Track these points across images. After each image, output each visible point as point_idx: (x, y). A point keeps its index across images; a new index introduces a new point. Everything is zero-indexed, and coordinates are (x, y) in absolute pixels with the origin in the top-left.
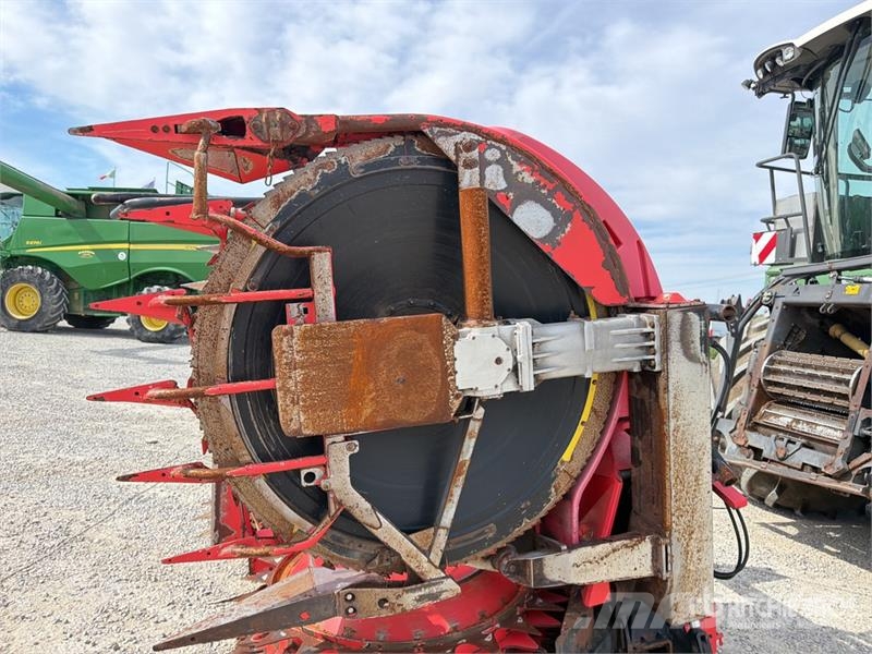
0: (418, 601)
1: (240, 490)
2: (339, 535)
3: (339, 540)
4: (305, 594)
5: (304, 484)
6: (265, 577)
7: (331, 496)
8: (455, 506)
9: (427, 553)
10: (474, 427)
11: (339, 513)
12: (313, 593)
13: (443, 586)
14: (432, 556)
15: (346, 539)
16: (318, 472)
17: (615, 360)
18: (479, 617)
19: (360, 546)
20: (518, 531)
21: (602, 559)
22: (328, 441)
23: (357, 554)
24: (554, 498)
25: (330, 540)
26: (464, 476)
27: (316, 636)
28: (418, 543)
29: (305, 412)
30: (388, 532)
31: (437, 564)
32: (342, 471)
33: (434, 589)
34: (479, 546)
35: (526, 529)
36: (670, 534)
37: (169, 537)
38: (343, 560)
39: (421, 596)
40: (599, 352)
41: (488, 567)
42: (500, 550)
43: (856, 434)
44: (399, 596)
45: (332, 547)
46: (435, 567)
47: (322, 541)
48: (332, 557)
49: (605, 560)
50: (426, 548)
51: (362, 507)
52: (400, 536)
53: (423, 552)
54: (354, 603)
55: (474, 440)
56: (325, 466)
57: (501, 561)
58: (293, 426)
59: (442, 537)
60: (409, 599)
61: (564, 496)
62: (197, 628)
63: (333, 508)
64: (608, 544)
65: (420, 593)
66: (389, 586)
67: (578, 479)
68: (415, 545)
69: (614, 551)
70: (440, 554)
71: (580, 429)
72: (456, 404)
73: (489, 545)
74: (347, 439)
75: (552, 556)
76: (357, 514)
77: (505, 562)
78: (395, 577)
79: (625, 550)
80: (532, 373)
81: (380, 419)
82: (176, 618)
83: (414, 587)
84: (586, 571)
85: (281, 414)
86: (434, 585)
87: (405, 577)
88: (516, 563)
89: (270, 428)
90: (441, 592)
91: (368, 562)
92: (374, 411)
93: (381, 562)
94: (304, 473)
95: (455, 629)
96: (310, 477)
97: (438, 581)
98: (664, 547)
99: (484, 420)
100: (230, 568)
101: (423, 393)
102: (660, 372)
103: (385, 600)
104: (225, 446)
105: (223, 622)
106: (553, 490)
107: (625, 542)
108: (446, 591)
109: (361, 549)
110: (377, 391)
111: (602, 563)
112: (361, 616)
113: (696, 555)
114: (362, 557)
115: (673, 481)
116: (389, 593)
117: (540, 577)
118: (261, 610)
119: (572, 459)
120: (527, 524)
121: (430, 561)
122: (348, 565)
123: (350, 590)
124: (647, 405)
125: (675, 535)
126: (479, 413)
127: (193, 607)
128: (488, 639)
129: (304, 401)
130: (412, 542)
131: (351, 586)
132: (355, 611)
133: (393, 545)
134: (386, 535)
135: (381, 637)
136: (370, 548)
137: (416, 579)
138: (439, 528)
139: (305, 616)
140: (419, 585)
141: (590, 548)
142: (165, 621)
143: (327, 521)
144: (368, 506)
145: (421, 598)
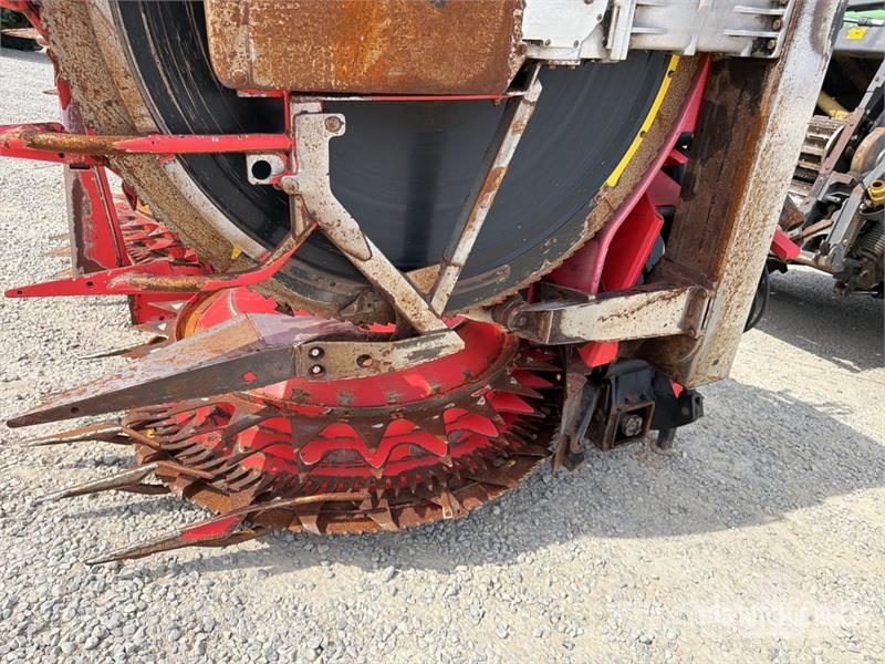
0: (410, 358)
1: (138, 181)
2: (302, 266)
3: (303, 274)
4: (248, 348)
5: (253, 180)
6: (163, 327)
7: (298, 203)
8: (475, 234)
9: (428, 298)
10: (523, 114)
11: (309, 232)
12: (261, 347)
13: (444, 341)
14: (435, 302)
15: (313, 274)
16: (276, 163)
17: (728, 32)
18: (464, 377)
19: (333, 285)
20: (535, 276)
21: (633, 312)
22: (296, 108)
23: (328, 296)
24: (585, 236)
25: (289, 274)
26: (495, 192)
27: (255, 400)
28: (418, 284)
29: (259, 42)
30: (379, 267)
31: (440, 312)
32: (317, 165)
33: (433, 344)
34: (487, 292)
35: (543, 273)
36: (718, 286)
37: (7, 278)
38: (306, 303)
39: (415, 353)
40: (714, 13)
41: (487, 319)
42: (509, 298)
43: (820, 199)
44: (388, 352)
45: (292, 284)
46: (437, 315)
47: (279, 275)
48: (292, 298)
49: (635, 315)
50: (426, 292)
51: (345, 228)
52: (395, 273)
53: (423, 296)
54: (322, 361)
55: (519, 136)
56: (287, 153)
57: (509, 312)
58: (237, 69)
59: (452, 276)
60: (401, 357)
61: (596, 233)
62: (79, 394)
63: (300, 225)
64: (644, 295)
65: (415, 349)
66: (371, 340)
67: (617, 212)
68: (414, 286)
69: (649, 303)
70: (446, 299)
71: (638, 140)
72: (516, 64)
73: (499, 292)
74: (326, 108)
75: (575, 307)
76: (337, 235)
77: (515, 313)
78: (377, 328)
79: (660, 303)
80: (631, 30)
81: (395, 73)
82: (34, 376)
83: (407, 340)
84: (612, 326)
85: (212, 41)
86: (433, 338)
87: (391, 328)
88: (527, 315)
89: (185, 76)
90: (439, 349)
91: (342, 308)
92: (385, 55)
93: (361, 307)
94: (252, 160)
95: (438, 391)
96: (262, 169)
97: (439, 334)
98: (707, 300)
99: (538, 104)
100: (100, 317)
101: (471, 33)
102: (775, 61)
103: (366, 357)
104: (104, 97)
105: (122, 385)
106: (586, 223)
107: (664, 293)
108: (447, 346)
109: (334, 289)
110: (395, 16)
111: (631, 317)
112: (330, 377)
113: (734, 311)
114: (334, 299)
115: (741, 219)
116: (374, 349)
117: (556, 332)
118: (183, 368)
119: (617, 184)
120: (547, 267)
121: (431, 309)
122: (315, 310)
123: (316, 343)
124: (730, 114)
125: (723, 286)
126: (534, 91)
127: (57, 362)
128: (481, 402)
129: (258, 17)
130: (409, 281)
131: (318, 339)
132: (323, 369)
133: (386, 285)
134: (376, 270)
135: (345, 401)
136: (347, 288)
137: (409, 331)
138: (449, 263)
139: (250, 377)
140: (415, 339)
141: (623, 298)
142: (18, 379)
143: (290, 244)
144: (355, 225)
145: (415, 355)
